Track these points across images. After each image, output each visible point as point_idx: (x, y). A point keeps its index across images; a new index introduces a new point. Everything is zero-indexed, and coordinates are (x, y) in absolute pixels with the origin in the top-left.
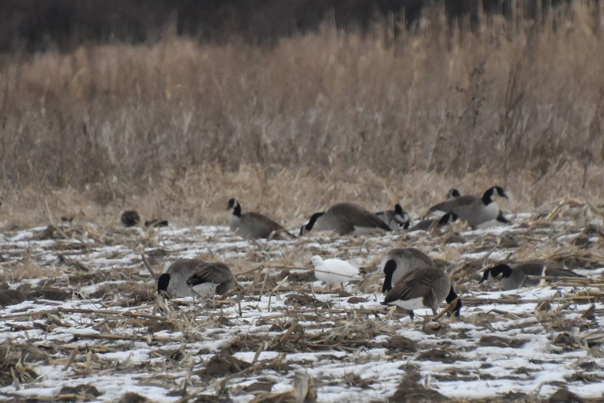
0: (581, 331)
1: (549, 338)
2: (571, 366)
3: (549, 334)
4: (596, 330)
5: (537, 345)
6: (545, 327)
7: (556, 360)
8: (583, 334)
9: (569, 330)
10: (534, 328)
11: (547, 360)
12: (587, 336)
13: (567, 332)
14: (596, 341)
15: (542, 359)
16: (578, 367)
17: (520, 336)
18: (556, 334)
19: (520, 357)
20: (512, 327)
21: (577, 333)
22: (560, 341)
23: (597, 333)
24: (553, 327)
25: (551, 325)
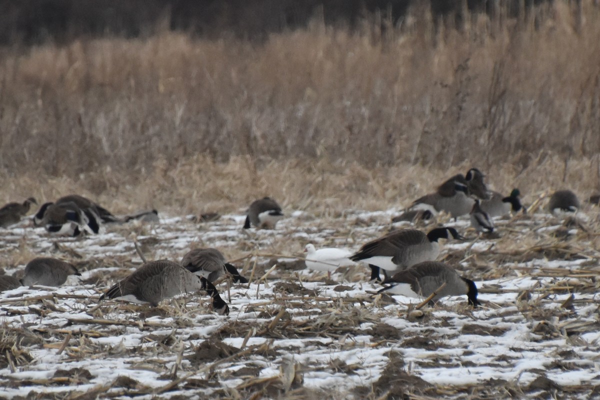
0: (560, 320)
1: (529, 327)
2: (550, 354)
3: (529, 323)
4: (574, 319)
5: (517, 334)
6: (526, 316)
7: (536, 348)
8: (562, 323)
9: (549, 319)
10: (514, 317)
11: (527, 348)
12: (566, 325)
13: (547, 321)
14: (575, 330)
15: (522, 347)
16: (557, 355)
17: (501, 325)
18: (536, 323)
19: (501, 345)
20: (493, 316)
21: (556, 322)
22: (540, 329)
23: (575, 322)
24: (533, 316)
25: (531, 315)
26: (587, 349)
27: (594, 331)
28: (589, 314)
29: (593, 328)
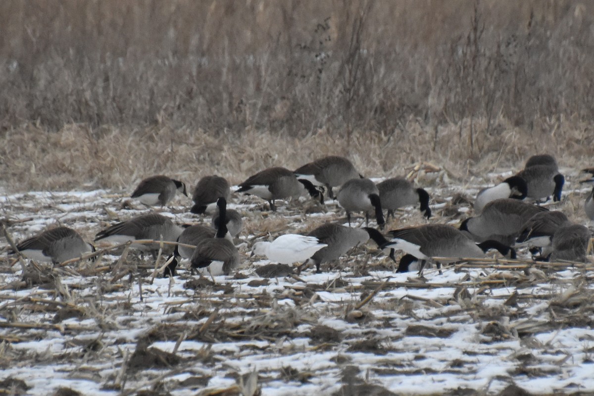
0: (510, 320)
1: (478, 328)
2: (508, 358)
3: (477, 324)
4: (525, 319)
5: (465, 335)
6: (472, 316)
7: (491, 351)
8: (513, 324)
9: (498, 319)
10: (460, 317)
11: (481, 351)
12: (517, 326)
13: (496, 322)
14: (527, 331)
15: (476, 350)
16: (515, 360)
17: (447, 326)
18: (485, 323)
19: (449, 347)
20: (436, 316)
21: (506, 323)
22: (489, 330)
23: (527, 322)
24: (480, 316)
25: (478, 314)
26: (545, 353)
27: (546, 332)
28: (539, 313)
29: (546, 328)
